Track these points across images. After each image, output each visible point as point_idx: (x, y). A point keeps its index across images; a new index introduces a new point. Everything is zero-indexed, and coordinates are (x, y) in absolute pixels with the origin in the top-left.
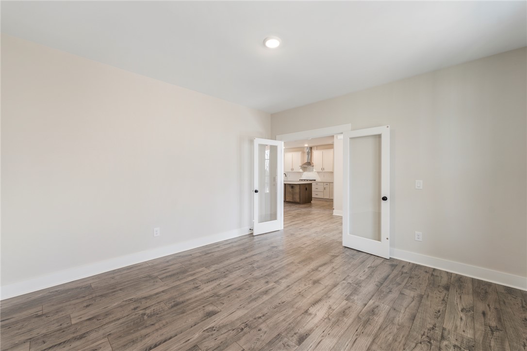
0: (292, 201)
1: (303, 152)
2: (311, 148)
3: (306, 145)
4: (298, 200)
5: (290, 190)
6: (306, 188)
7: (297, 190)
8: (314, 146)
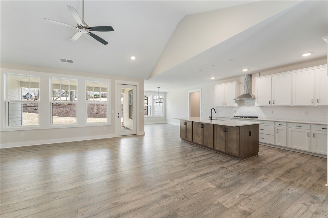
0: (224, 151)
1: (239, 83)
2: (250, 76)
3: (245, 70)
4: (236, 152)
5: (222, 134)
6: (250, 133)
7: (234, 136)
8: (255, 73)
